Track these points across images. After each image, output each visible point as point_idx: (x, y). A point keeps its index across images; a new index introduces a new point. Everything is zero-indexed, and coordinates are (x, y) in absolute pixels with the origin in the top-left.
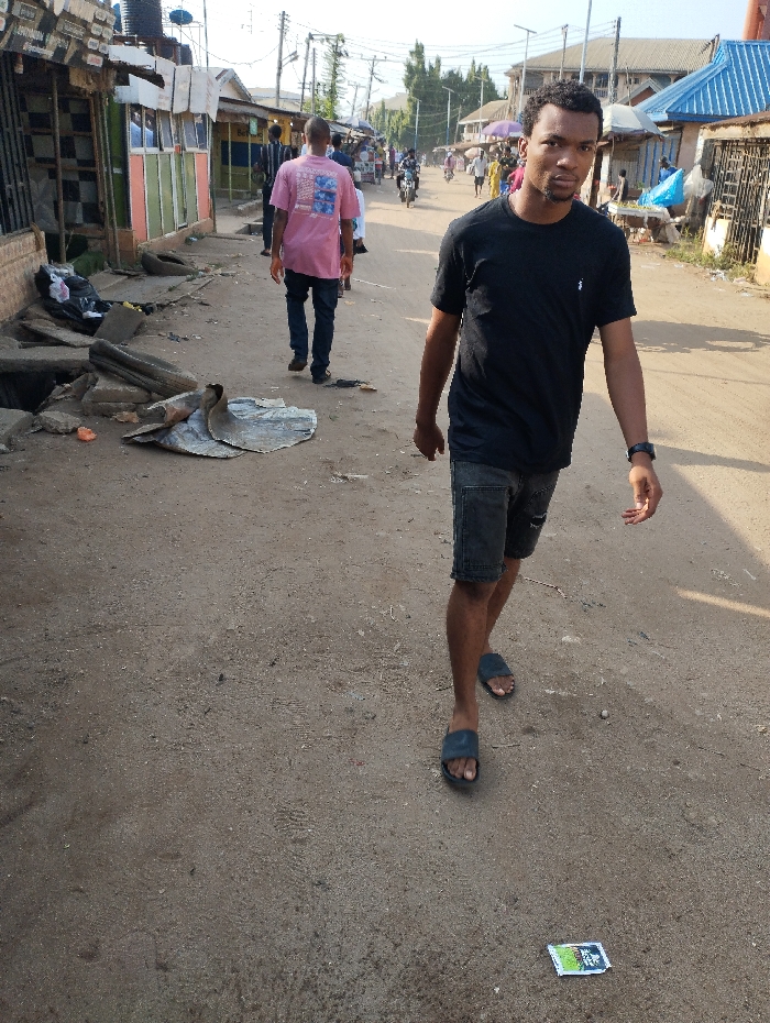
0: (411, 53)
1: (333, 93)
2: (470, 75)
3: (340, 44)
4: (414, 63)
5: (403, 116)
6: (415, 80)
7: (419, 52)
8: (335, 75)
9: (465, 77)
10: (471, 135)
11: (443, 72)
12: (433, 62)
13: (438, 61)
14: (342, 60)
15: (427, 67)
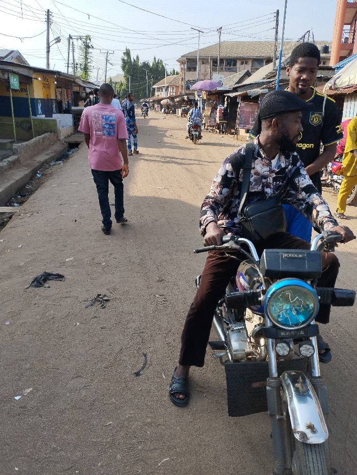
0: (124, 53)
1: (86, 69)
2: (153, 65)
3: (88, 41)
4: (126, 58)
5: (122, 84)
6: (127, 66)
7: (128, 53)
8: (86, 58)
9: (151, 65)
10: (159, 93)
11: (140, 63)
12: (135, 58)
13: (138, 58)
14: (90, 50)
15: (132, 60)
